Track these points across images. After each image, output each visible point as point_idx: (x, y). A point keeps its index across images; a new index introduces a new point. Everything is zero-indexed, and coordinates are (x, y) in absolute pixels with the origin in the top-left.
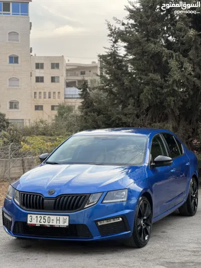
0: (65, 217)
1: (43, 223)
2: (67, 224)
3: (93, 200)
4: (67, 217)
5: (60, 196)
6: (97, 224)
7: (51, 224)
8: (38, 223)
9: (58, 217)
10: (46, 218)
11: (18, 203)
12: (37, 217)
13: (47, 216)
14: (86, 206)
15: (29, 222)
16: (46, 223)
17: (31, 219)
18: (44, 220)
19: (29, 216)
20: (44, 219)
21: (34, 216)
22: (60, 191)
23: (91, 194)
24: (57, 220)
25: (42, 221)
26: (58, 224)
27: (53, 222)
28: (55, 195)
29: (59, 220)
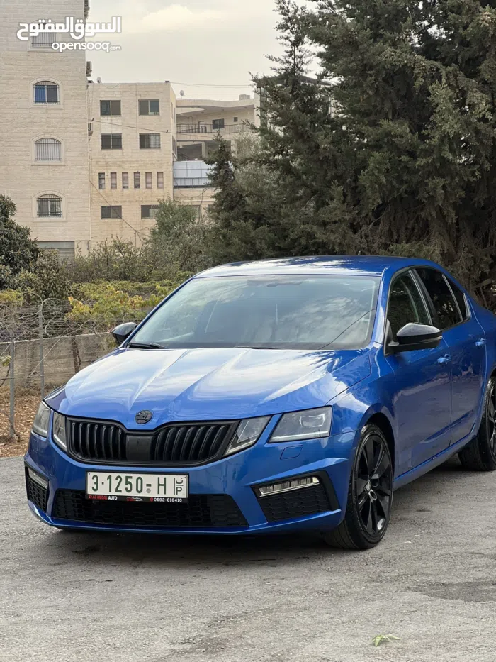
0: (178, 478)
1: (124, 493)
2: (183, 494)
3: (247, 436)
4: (184, 478)
5: (166, 427)
6: (257, 494)
7: (144, 494)
8: (114, 492)
9: (162, 477)
10: (133, 481)
11: (64, 445)
12: (110, 478)
13: (135, 476)
14: (230, 451)
15: (90, 491)
16: (134, 494)
17: (96, 483)
18: (128, 486)
19: (90, 475)
20: (127, 483)
21: (103, 477)
22: (164, 415)
23: (241, 420)
24: (159, 485)
25: (123, 486)
26: (162, 495)
27: (148, 491)
28: (152, 425)
29: (165, 485)
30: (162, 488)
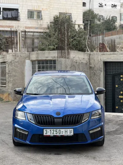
2: (72, 134)
4: (72, 130)
5: (65, 116)
6: (89, 133)
7: (61, 134)
8: (52, 134)
9: (66, 130)
10: (58, 131)
11: (34, 122)
12: (51, 130)
15: (45, 134)
16: (58, 134)
17: (47, 132)
18: (56, 133)
19: (44, 130)
20: (56, 131)
21: (48, 130)
23: (84, 113)
24: (65, 132)
26: (66, 134)
29: (67, 132)
30: (66, 132)
